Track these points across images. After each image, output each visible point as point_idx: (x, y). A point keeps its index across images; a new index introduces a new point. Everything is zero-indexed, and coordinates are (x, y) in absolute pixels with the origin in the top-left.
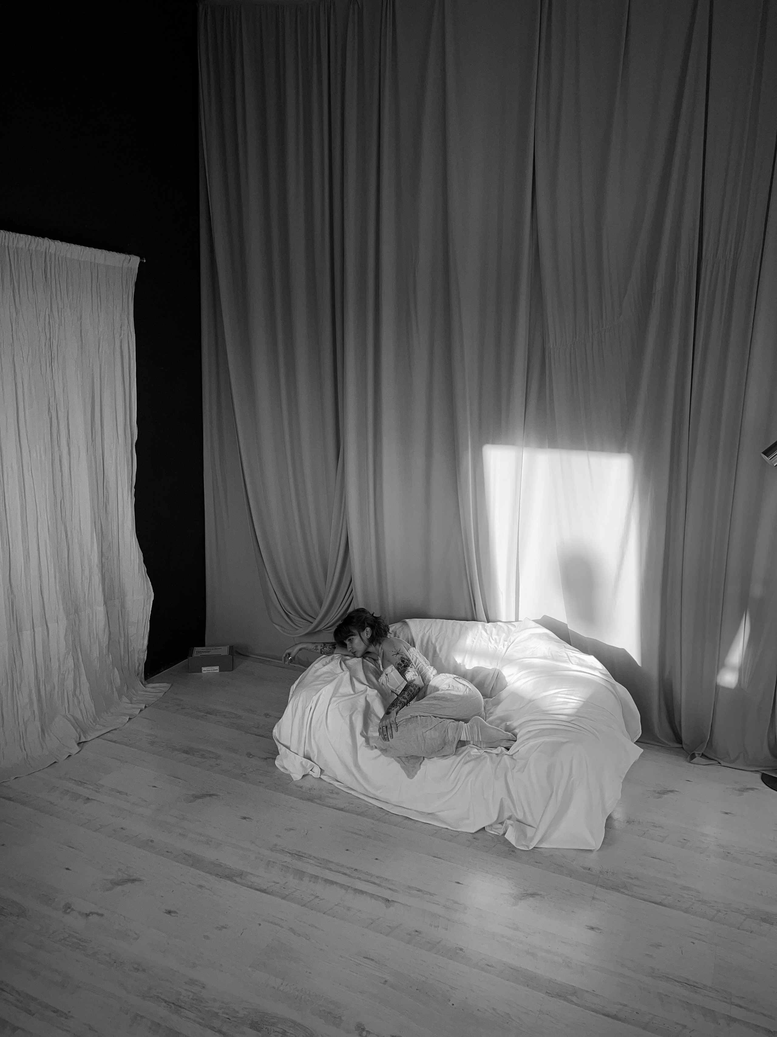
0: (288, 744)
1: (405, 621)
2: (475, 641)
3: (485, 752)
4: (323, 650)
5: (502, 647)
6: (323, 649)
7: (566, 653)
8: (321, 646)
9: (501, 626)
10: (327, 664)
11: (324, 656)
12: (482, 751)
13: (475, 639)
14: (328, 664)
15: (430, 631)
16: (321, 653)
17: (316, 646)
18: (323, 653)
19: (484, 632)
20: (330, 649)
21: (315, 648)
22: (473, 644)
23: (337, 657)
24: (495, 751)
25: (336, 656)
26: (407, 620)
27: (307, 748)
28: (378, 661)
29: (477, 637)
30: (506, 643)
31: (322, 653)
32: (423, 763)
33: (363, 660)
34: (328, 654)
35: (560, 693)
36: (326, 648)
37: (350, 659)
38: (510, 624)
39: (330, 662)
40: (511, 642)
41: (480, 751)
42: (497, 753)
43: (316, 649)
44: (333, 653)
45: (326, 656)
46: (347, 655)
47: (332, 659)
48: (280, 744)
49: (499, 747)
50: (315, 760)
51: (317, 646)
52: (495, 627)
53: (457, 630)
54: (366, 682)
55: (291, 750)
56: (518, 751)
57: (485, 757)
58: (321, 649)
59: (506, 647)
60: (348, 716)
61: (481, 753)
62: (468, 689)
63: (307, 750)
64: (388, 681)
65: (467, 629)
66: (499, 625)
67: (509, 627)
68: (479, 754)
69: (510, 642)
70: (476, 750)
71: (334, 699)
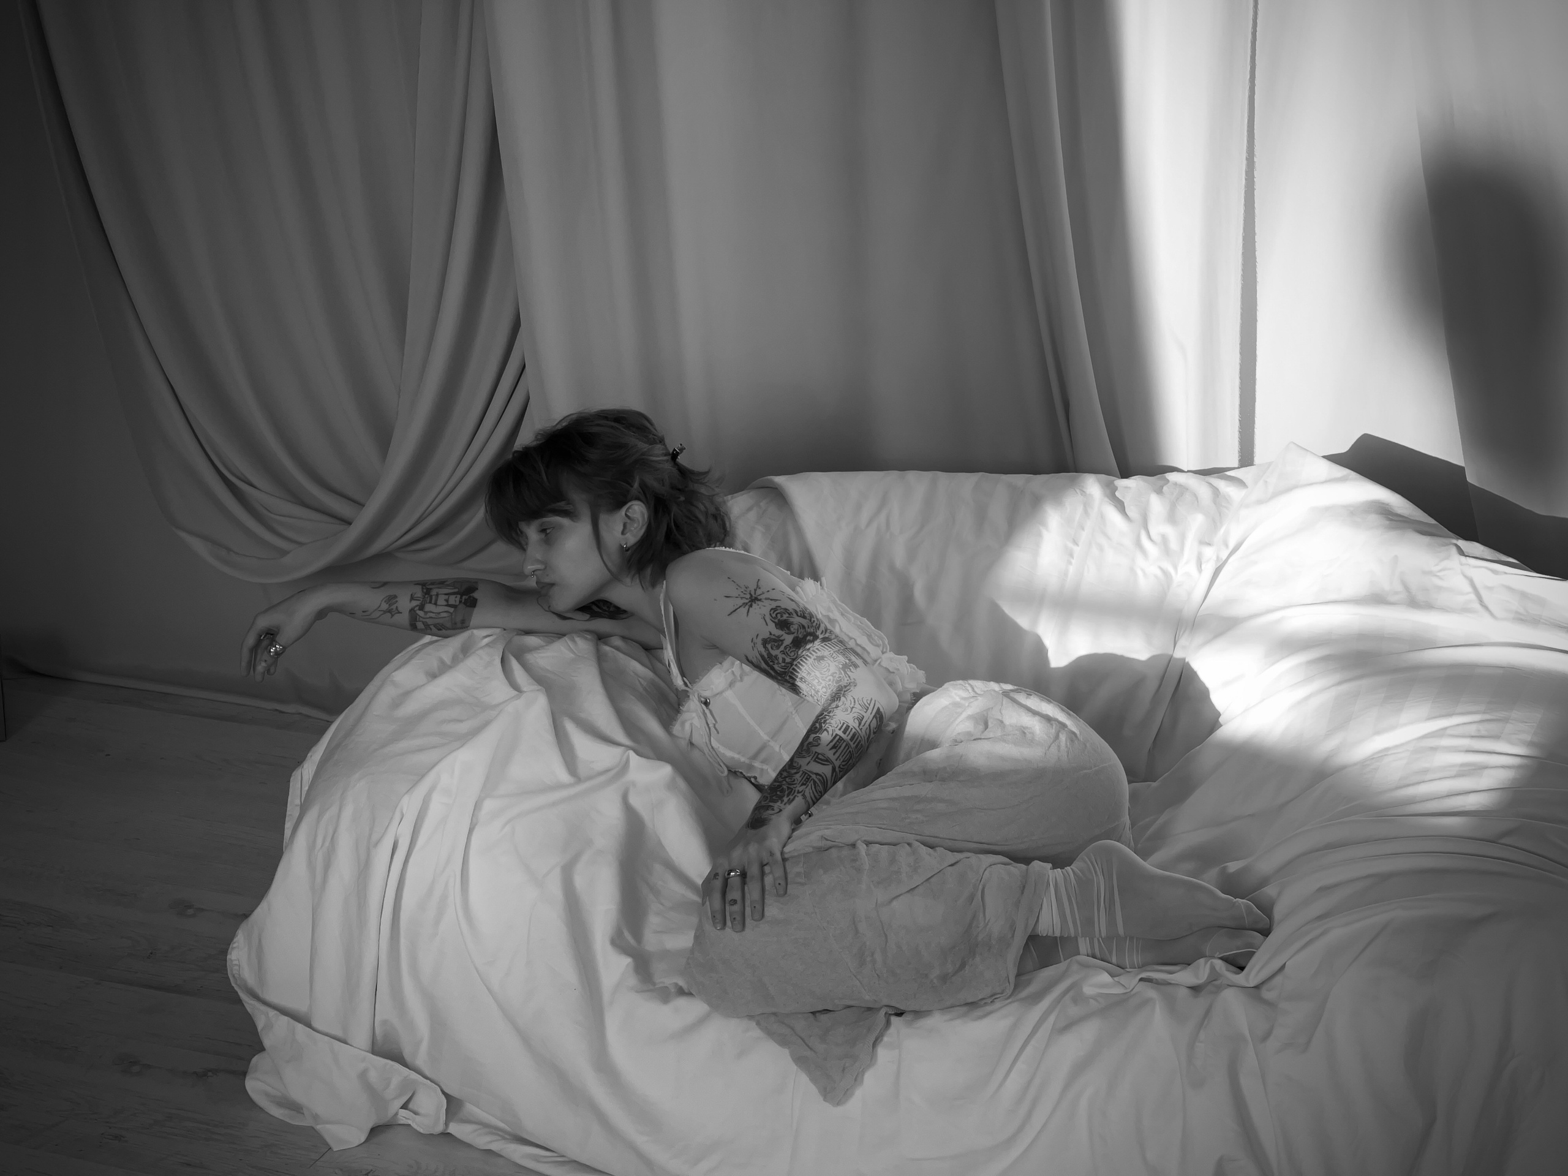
0: (299, 1005)
1: (772, 482)
2: (1076, 549)
3: (1141, 980)
4: (421, 613)
5: (1192, 568)
6: (422, 607)
7: (1465, 576)
8: (412, 598)
9: (1183, 489)
10: (444, 668)
11: (428, 638)
12: (1130, 981)
13: (1076, 543)
14: (450, 667)
15: (882, 517)
16: (413, 627)
17: (391, 599)
18: (420, 625)
19: (1112, 514)
20: (452, 610)
21: (385, 606)
22: (1070, 563)
23: (486, 640)
24: (1185, 977)
25: (481, 636)
26: (779, 480)
27: (386, 1010)
28: (659, 651)
29: (1084, 536)
30: (1209, 552)
31: (417, 626)
32: (886, 1039)
33: (598, 650)
34: (444, 629)
35: (1449, 732)
36: (436, 604)
37: (542, 647)
38: (1222, 478)
39: (456, 661)
40: (1232, 545)
41: (1123, 979)
42: (1194, 981)
43: (389, 611)
44: (462, 625)
45: (435, 638)
46: (528, 632)
47: (466, 651)
48: (263, 1008)
49: (1202, 960)
50: (421, 1061)
51: (395, 597)
52: (1159, 491)
53: (997, 511)
54: (620, 735)
55: (315, 1024)
56: (1283, 967)
57: (1146, 1002)
58: (412, 610)
59: (1209, 569)
60: (557, 872)
61: (1126, 988)
62: (1063, 737)
63: (385, 1022)
64: (711, 729)
65: (1037, 502)
66: (1176, 484)
67: (1218, 489)
68: (1118, 990)
69: (1227, 546)
70: (1105, 978)
71: (489, 805)
